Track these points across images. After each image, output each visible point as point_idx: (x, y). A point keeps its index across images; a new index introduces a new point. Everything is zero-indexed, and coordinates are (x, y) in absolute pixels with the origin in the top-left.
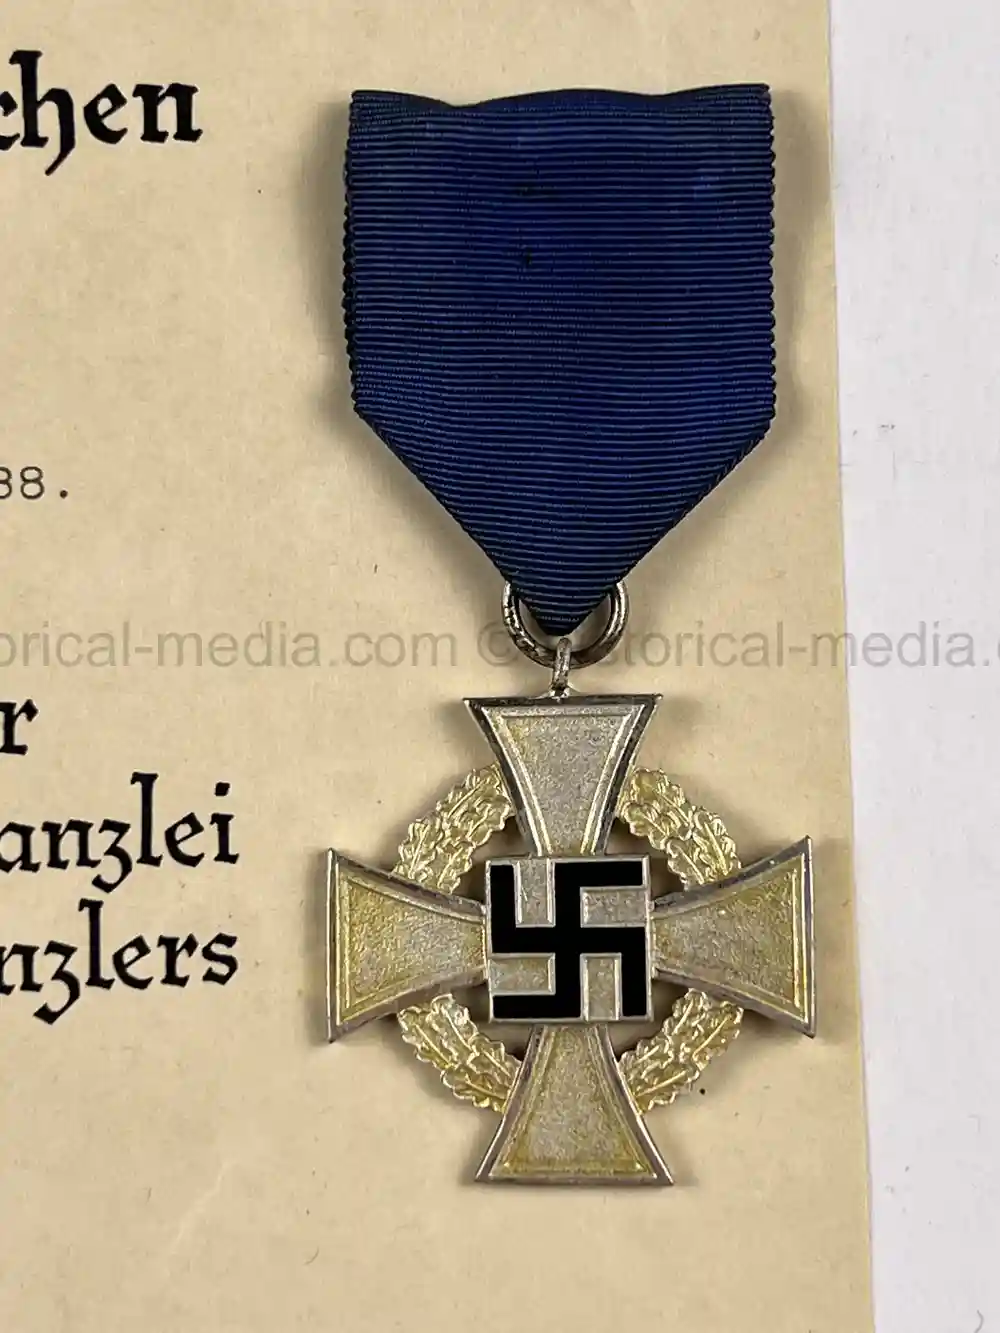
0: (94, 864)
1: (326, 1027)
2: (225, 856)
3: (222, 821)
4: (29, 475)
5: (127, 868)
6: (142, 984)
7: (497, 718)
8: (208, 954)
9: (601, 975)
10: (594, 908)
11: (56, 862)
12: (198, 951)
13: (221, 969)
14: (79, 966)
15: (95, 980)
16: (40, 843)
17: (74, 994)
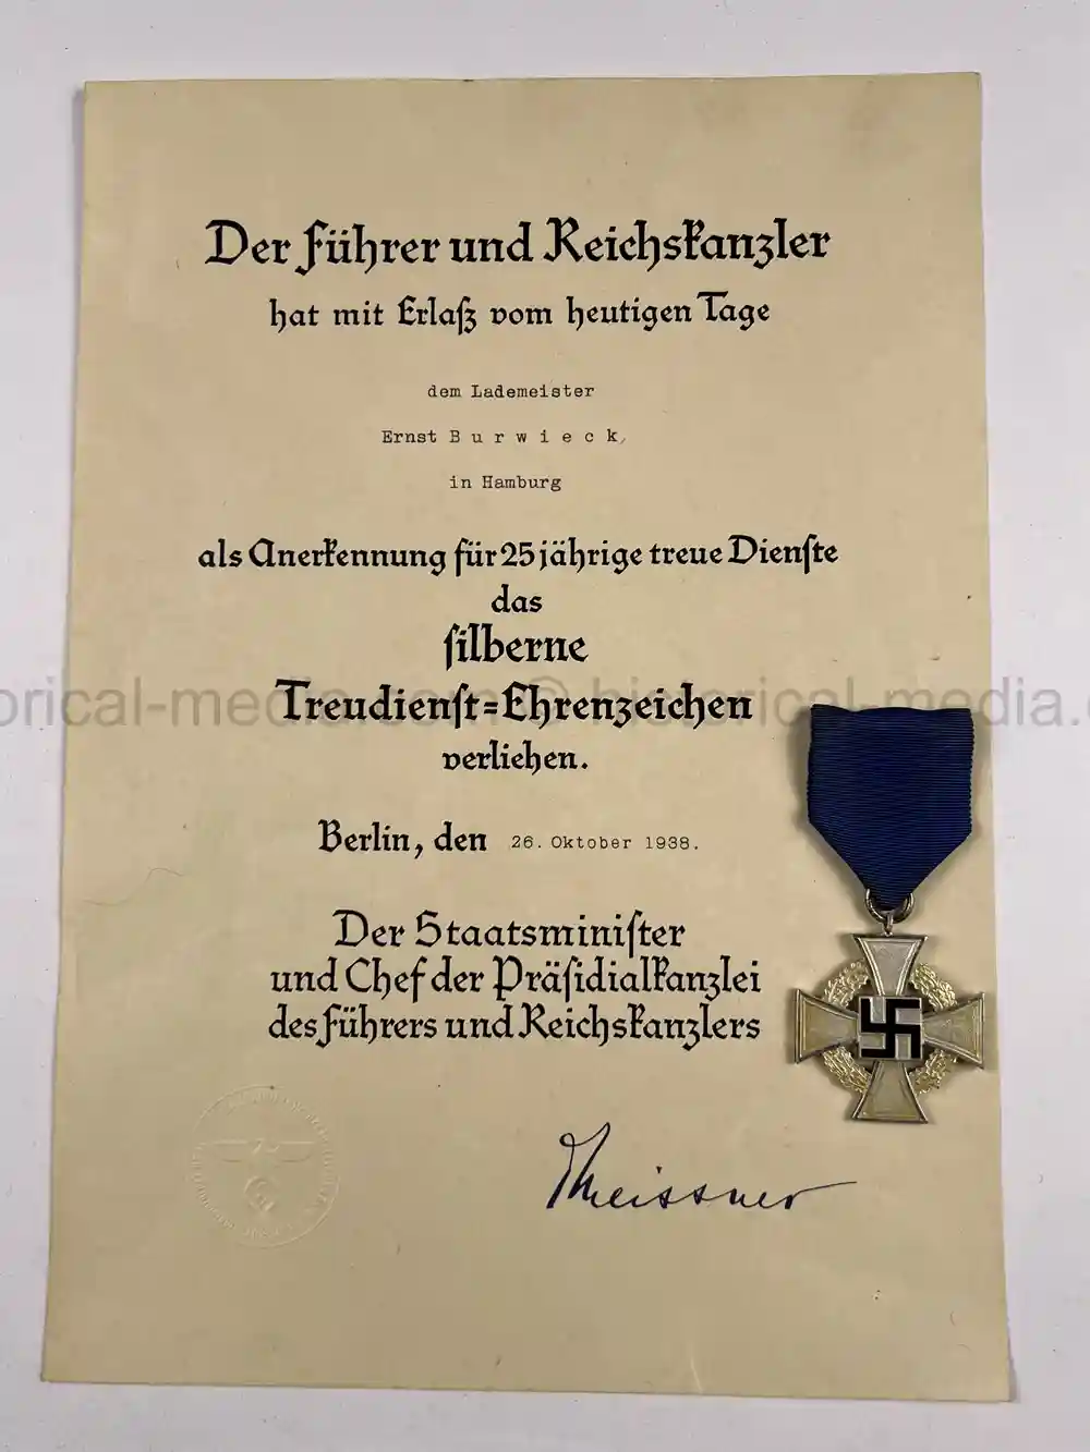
0: (706, 990)
1: (795, 1056)
2: (755, 989)
3: (754, 976)
4: (685, 840)
5: (718, 992)
6: (723, 1037)
7: (864, 942)
8: (748, 1026)
9: (903, 1043)
10: (901, 1017)
11: (691, 988)
12: (745, 1026)
13: (754, 1033)
14: (700, 1029)
15: (706, 1034)
16: (685, 980)
17: (698, 1040)
